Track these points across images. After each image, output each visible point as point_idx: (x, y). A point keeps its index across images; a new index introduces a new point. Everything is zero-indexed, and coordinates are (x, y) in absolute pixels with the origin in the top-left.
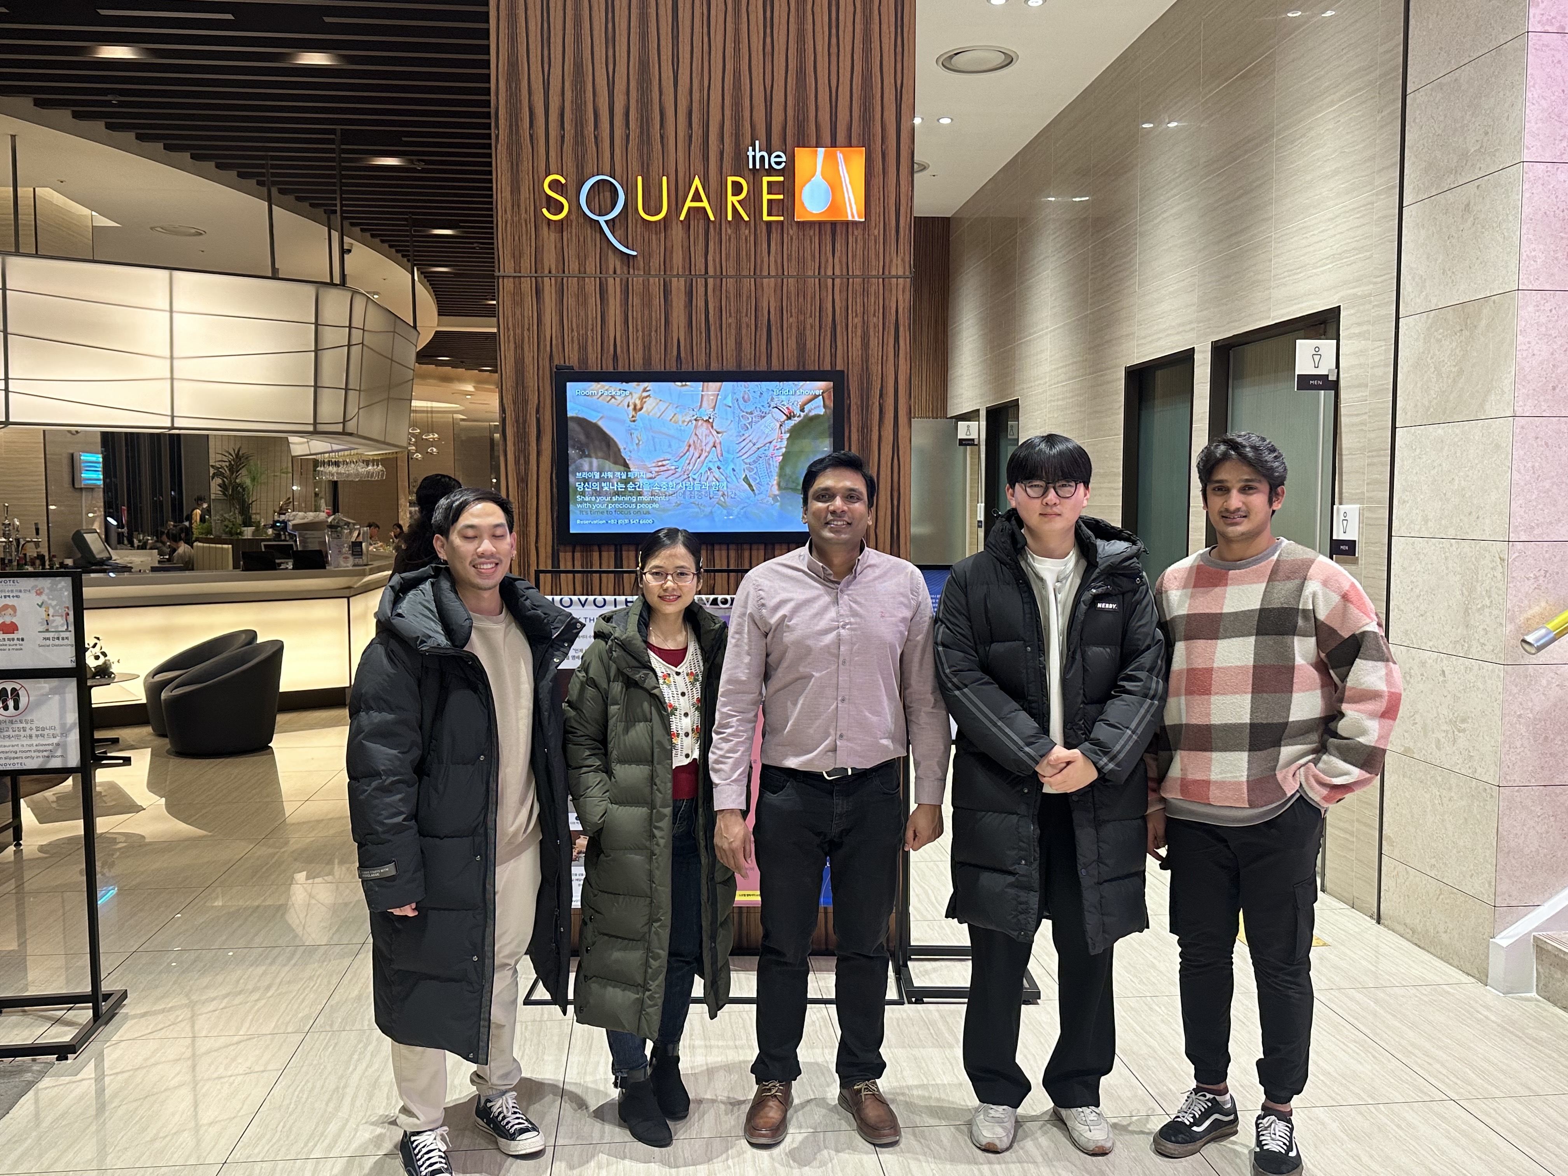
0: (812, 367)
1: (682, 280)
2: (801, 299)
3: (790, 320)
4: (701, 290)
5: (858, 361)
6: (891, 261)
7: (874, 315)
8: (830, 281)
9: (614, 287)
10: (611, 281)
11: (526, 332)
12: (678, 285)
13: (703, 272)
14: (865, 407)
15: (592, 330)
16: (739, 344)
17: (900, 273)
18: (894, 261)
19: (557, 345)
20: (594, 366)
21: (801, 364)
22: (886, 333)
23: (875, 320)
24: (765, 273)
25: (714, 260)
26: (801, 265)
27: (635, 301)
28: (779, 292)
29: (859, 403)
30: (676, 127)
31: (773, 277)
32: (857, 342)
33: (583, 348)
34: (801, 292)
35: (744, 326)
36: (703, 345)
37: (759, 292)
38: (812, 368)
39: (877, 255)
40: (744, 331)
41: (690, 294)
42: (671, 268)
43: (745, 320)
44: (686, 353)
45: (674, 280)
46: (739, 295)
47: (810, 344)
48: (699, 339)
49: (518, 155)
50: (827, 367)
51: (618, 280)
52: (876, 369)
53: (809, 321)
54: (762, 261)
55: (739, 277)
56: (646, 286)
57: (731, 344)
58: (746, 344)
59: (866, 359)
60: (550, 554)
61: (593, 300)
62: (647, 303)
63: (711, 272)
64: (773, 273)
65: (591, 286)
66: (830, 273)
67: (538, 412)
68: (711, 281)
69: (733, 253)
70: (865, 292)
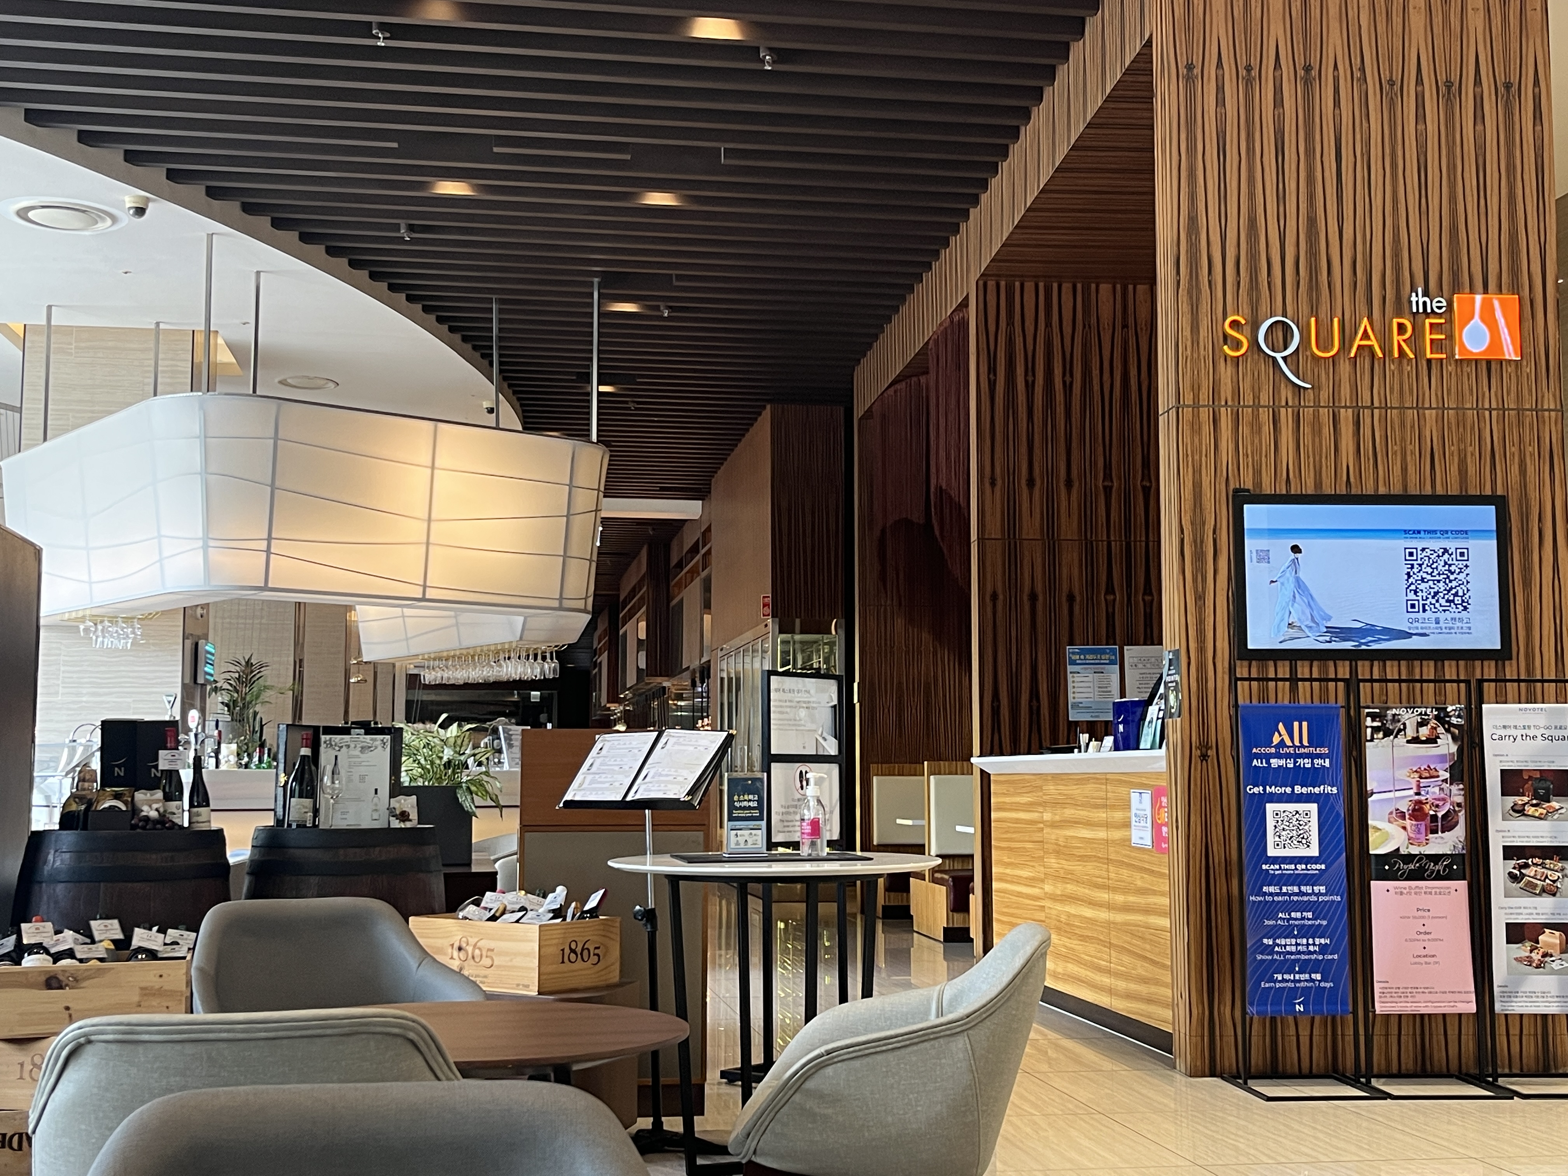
0: (1473, 491)
1: (1350, 411)
2: (1461, 430)
3: (1452, 449)
4: (1368, 421)
5: (1516, 486)
6: (1543, 397)
7: (1530, 445)
8: (1487, 413)
9: (1286, 417)
10: (1283, 410)
11: (1204, 458)
12: (1346, 416)
13: (1369, 404)
14: (1525, 531)
15: (1266, 456)
16: (1404, 470)
17: (1552, 407)
18: (1546, 395)
19: (1233, 470)
20: (1267, 490)
21: (1464, 489)
22: (1541, 461)
23: (1531, 449)
24: (1427, 405)
25: (1379, 393)
26: (1460, 398)
27: (1306, 429)
28: (1440, 423)
29: (1520, 526)
30: (1342, 274)
31: (1434, 409)
32: (1515, 469)
33: (1257, 473)
34: (1461, 422)
35: (1408, 453)
36: (1371, 471)
37: (1422, 422)
38: (1474, 493)
39: (1530, 391)
40: (1409, 458)
41: (1357, 424)
42: (1340, 400)
43: (1409, 448)
44: (1355, 478)
45: (1342, 411)
46: (1403, 424)
47: (1471, 470)
48: (1368, 466)
49: (1198, 300)
50: (1488, 492)
51: (1290, 410)
52: (1533, 495)
53: (1470, 449)
54: (1424, 395)
55: (1402, 408)
56: (1316, 416)
57: (1397, 470)
58: (1411, 469)
59: (1524, 485)
60: (1227, 670)
61: (1267, 429)
62: (1317, 431)
63: (1376, 404)
64: (1434, 405)
65: (1265, 416)
66: (1487, 406)
67: (1214, 532)
68: (1376, 412)
69: (1396, 387)
70: (1520, 423)
